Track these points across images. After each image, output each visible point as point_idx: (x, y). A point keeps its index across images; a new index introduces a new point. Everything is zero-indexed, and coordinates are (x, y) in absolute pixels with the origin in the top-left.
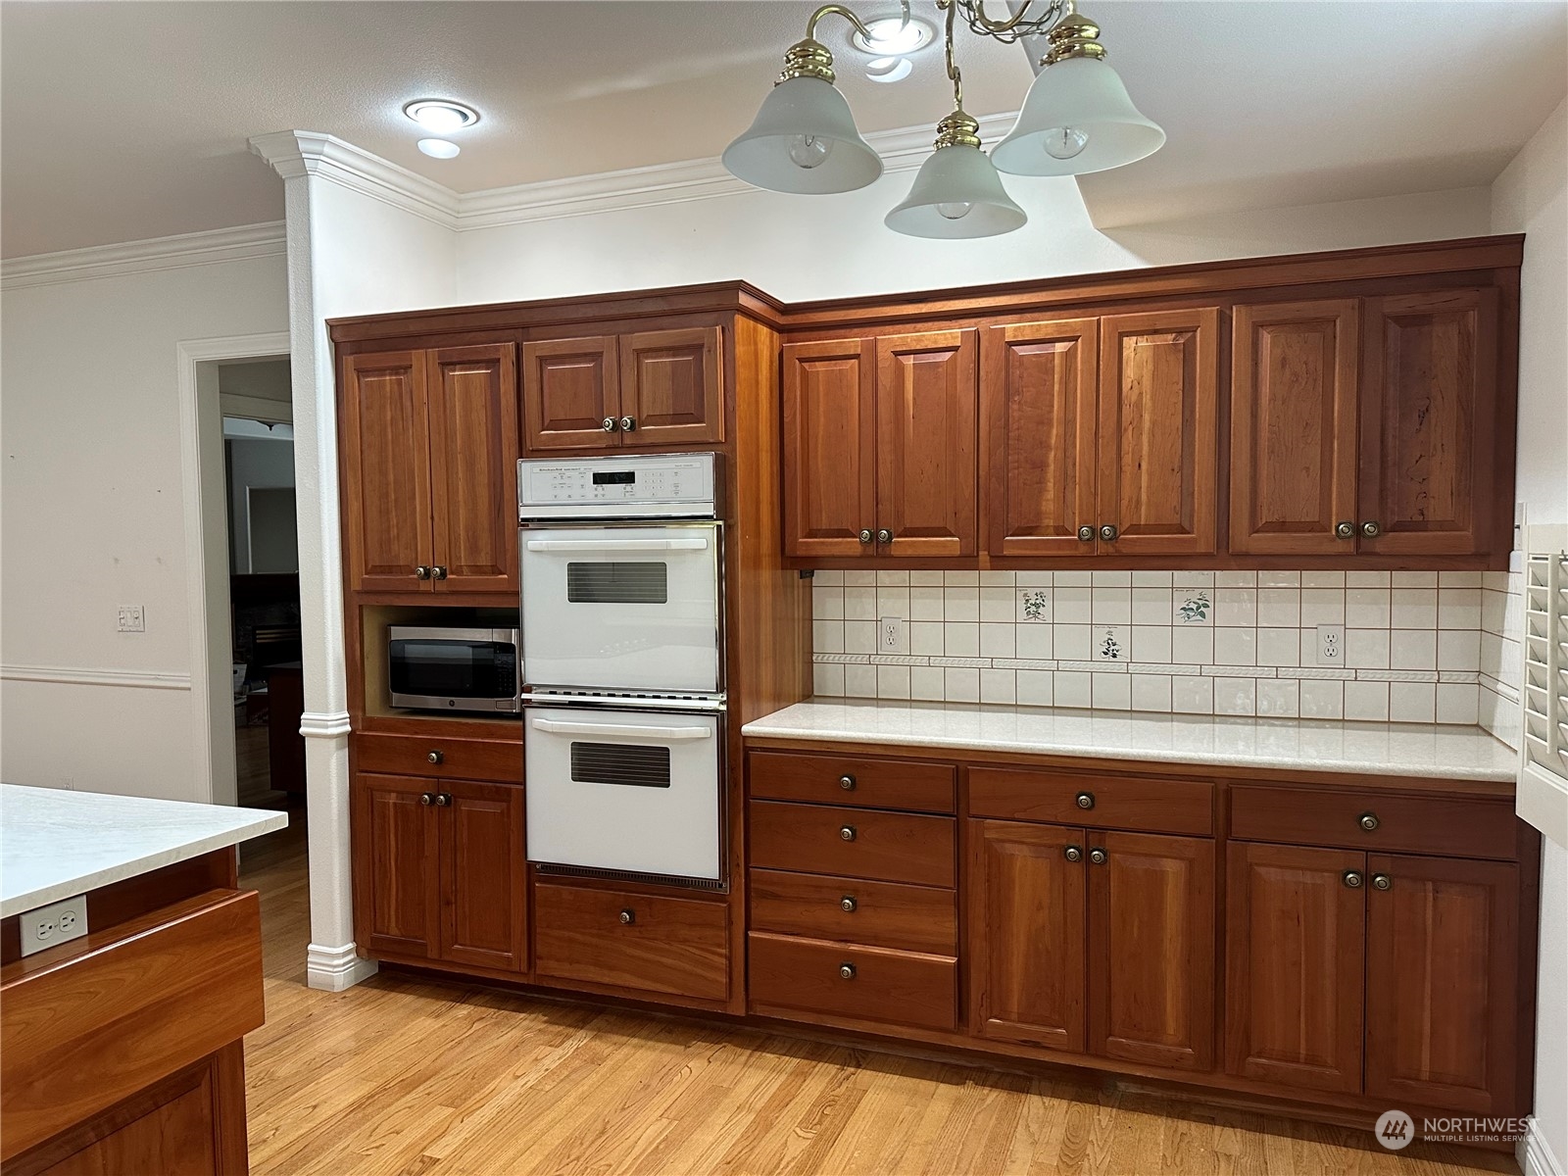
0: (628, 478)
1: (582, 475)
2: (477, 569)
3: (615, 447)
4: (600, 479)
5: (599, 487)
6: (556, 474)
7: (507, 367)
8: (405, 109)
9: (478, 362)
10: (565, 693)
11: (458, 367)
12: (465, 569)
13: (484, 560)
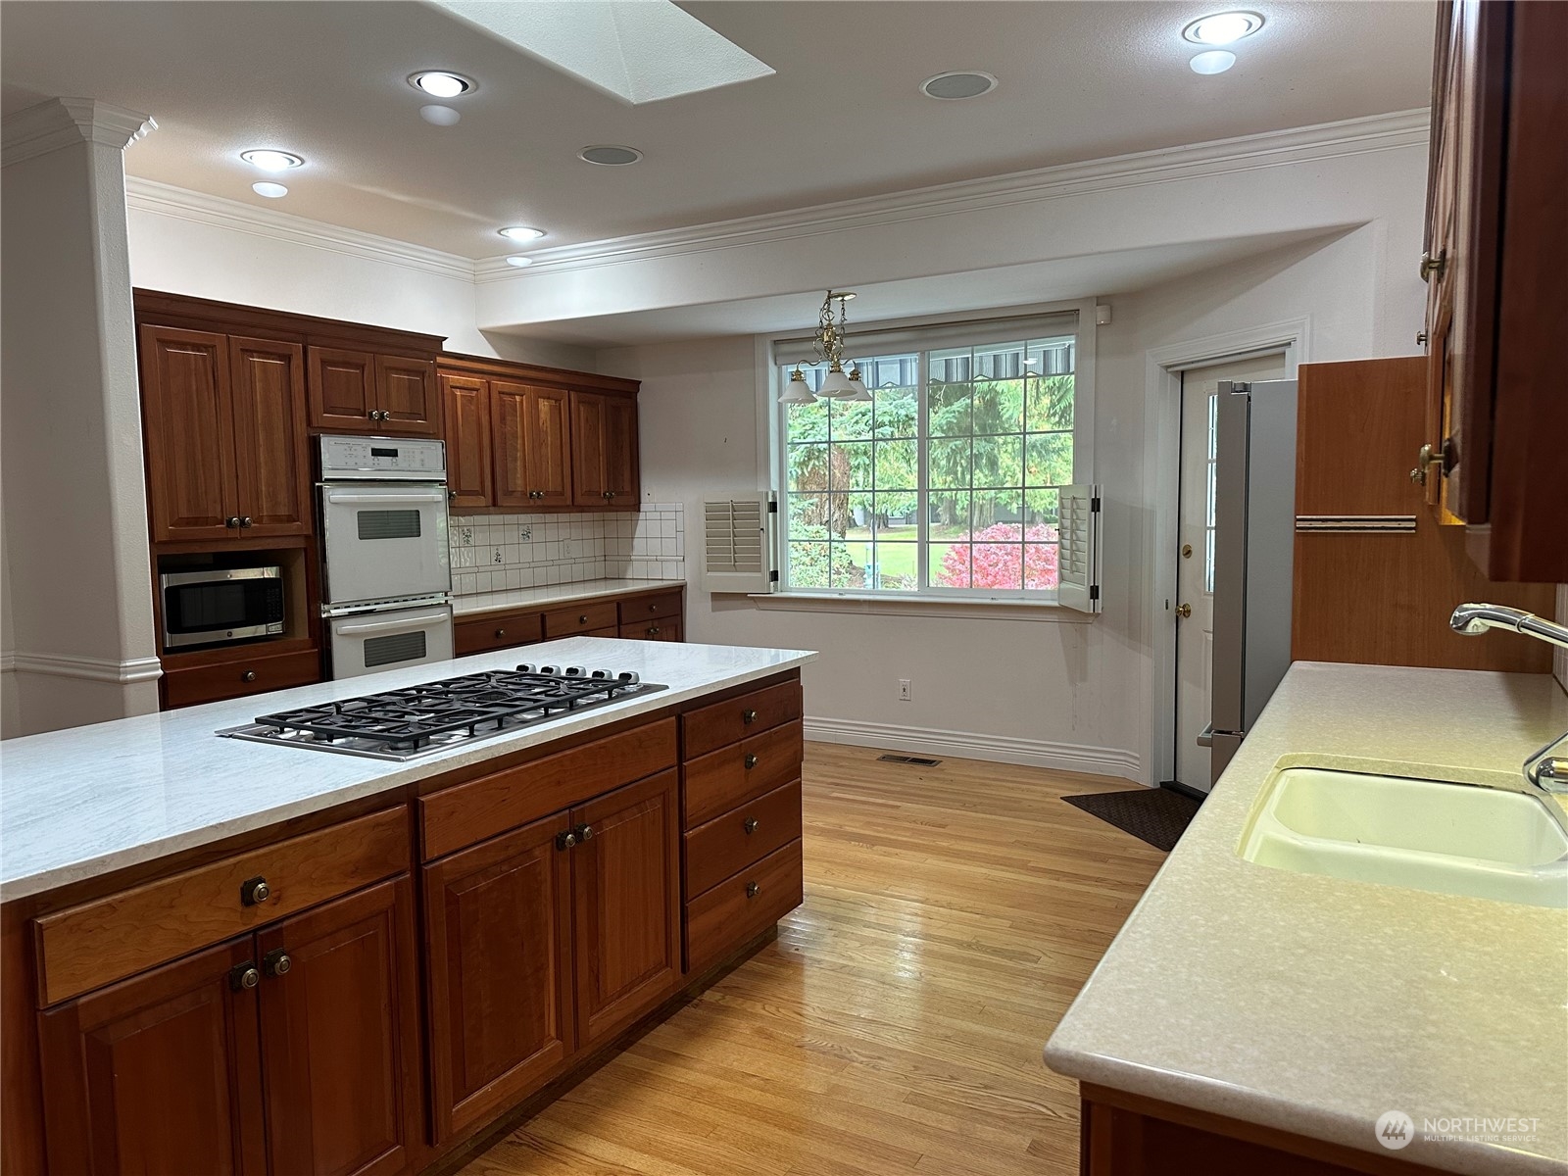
0: (393, 453)
1: (365, 448)
2: (275, 519)
3: (374, 430)
4: (376, 452)
5: (376, 458)
6: (346, 447)
7: (297, 361)
8: (242, 155)
9: (272, 354)
10: (346, 607)
11: (255, 354)
12: (265, 520)
13: (283, 511)
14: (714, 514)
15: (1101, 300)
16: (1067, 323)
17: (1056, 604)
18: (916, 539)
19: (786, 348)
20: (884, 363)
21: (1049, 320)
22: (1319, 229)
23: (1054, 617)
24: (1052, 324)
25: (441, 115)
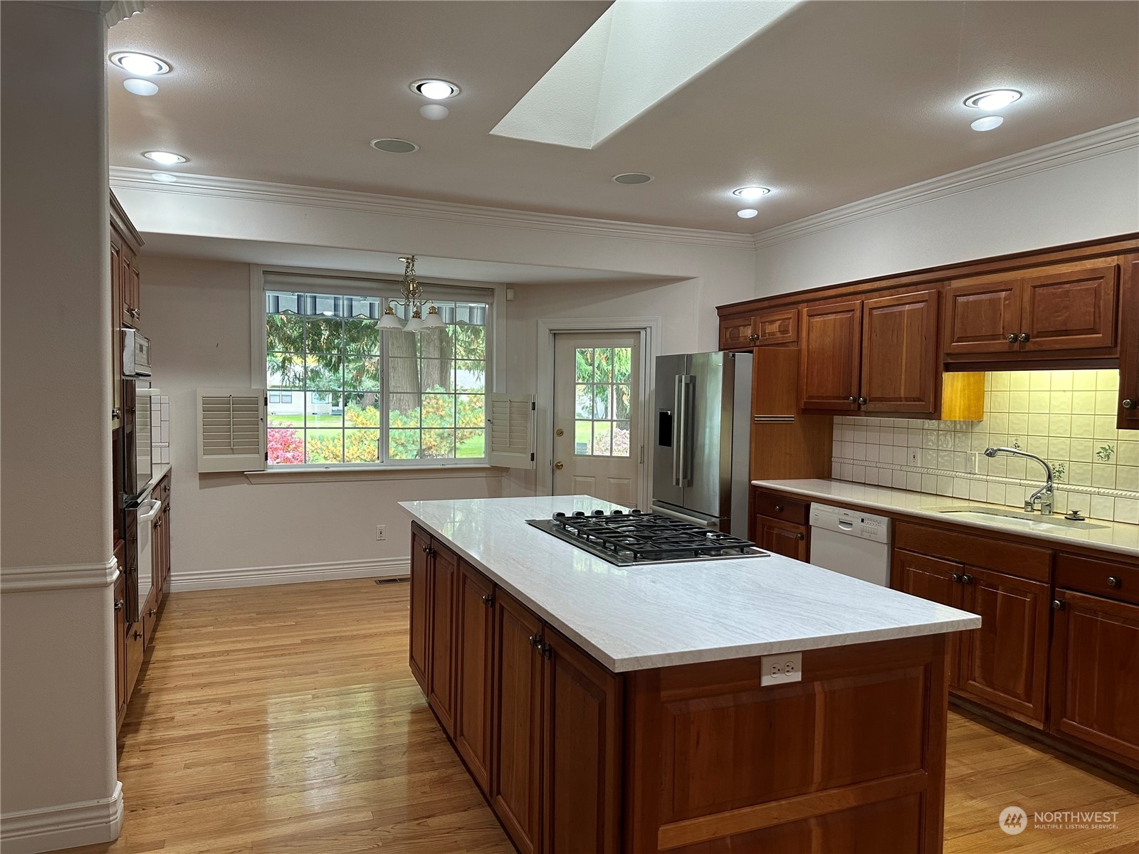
14: (211, 406)
15: (509, 286)
16: (484, 295)
17: (488, 466)
18: (379, 426)
19: (272, 278)
20: (319, 298)
21: (473, 292)
22: (651, 275)
23: (483, 474)
24: (476, 295)
25: (436, 112)
